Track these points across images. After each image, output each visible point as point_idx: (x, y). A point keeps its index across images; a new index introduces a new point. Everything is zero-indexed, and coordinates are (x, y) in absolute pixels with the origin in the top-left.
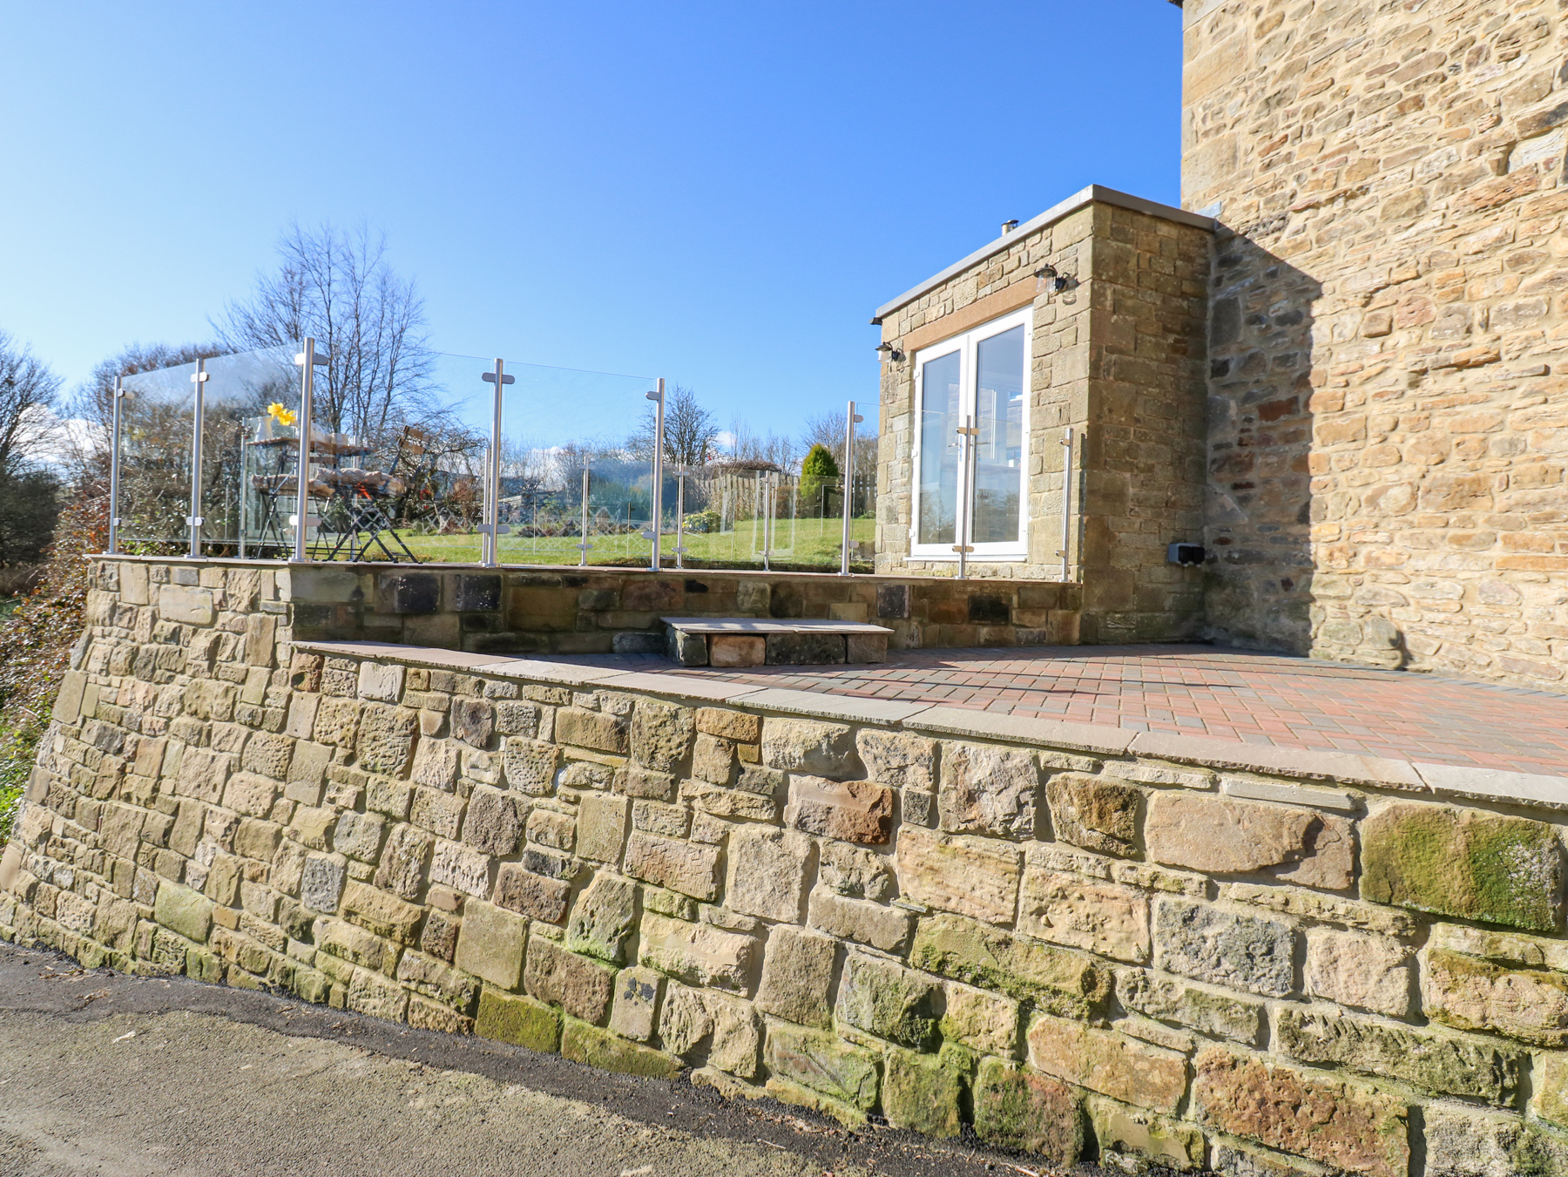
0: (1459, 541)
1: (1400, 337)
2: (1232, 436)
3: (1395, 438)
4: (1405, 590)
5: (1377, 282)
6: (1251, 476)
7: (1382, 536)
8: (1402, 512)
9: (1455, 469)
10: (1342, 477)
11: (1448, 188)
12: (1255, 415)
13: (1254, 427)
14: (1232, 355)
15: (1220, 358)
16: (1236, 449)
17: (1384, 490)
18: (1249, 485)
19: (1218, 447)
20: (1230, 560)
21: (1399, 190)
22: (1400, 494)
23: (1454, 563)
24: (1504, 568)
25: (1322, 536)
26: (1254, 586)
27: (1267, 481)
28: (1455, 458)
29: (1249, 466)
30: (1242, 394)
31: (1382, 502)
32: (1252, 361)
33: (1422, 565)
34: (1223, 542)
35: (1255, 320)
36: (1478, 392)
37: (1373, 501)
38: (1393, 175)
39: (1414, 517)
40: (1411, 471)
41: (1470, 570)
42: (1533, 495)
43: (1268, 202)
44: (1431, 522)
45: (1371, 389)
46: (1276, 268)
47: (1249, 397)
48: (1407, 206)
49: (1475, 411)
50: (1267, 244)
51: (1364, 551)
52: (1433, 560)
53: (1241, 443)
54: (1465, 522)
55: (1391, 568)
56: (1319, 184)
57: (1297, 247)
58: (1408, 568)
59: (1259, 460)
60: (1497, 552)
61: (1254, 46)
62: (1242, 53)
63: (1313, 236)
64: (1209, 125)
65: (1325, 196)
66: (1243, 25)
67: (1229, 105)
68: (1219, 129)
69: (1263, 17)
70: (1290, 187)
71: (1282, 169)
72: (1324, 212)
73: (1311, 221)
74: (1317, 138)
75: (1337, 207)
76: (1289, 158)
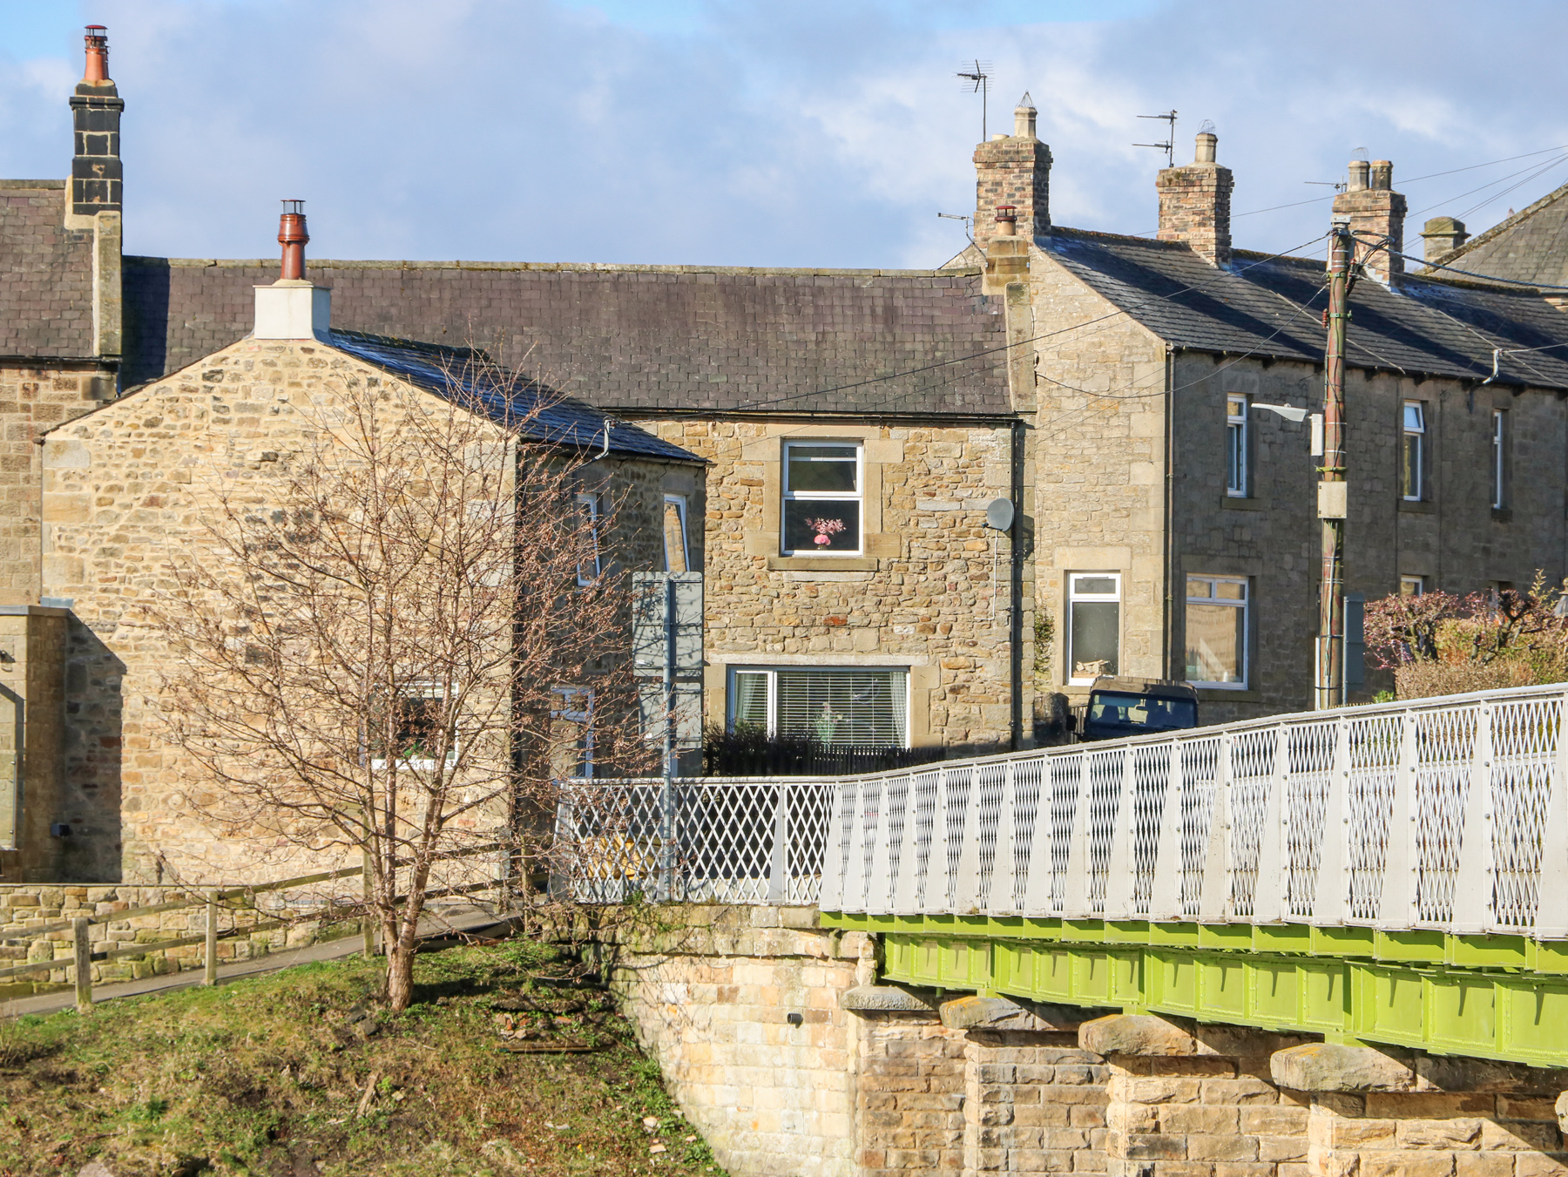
0: (204, 824)
1: (176, 715)
2: (83, 753)
3: (175, 769)
4: (181, 848)
6: (95, 780)
7: (170, 820)
8: (179, 807)
9: (201, 787)
10: (149, 786)
11: (199, 645)
12: (98, 742)
13: (98, 749)
14: (81, 700)
15: (73, 701)
16: (85, 762)
17: (170, 796)
18: (95, 786)
19: (73, 759)
20: (81, 833)
21: (177, 637)
22: (177, 799)
23: (202, 834)
25: (131, 822)
26: (98, 849)
27: (105, 785)
28: (201, 782)
29: (93, 773)
30: (89, 727)
31: (170, 802)
32: (95, 709)
33: (188, 836)
34: (77, 821)
35: (97, 683)
37: (165, 801)
39: (185, 811)
40: (182, 787)
41: (209, 839)
43: (105, 613)
44: (192, 814)
45: (163, 741)
46: (110, 657)
47: (93, 731)
48: (180, 646)
50: (103, 638)
51: (160, 828)
52: (193, 833)
53: (89, 759)
54: (206, 814)
55: (174, 837)
56: (135, 615)
57: (124, 647)
58: (182, 837)
59: (100, 771)
60: (220, 829)
61: (95, 509)
62: (86, 509)
63: (132, 644)
64: (63, 542)
65: (139, 623)
66: (87, 490)
67: (78, 537)
68: (71, 550)
69: (101, 494)
70: (118, 609)
71: (113, 596)
72: (138, 632)
73: (131, 635)
74: (134, 587)
75: (145, 631)
76: (117, 591)
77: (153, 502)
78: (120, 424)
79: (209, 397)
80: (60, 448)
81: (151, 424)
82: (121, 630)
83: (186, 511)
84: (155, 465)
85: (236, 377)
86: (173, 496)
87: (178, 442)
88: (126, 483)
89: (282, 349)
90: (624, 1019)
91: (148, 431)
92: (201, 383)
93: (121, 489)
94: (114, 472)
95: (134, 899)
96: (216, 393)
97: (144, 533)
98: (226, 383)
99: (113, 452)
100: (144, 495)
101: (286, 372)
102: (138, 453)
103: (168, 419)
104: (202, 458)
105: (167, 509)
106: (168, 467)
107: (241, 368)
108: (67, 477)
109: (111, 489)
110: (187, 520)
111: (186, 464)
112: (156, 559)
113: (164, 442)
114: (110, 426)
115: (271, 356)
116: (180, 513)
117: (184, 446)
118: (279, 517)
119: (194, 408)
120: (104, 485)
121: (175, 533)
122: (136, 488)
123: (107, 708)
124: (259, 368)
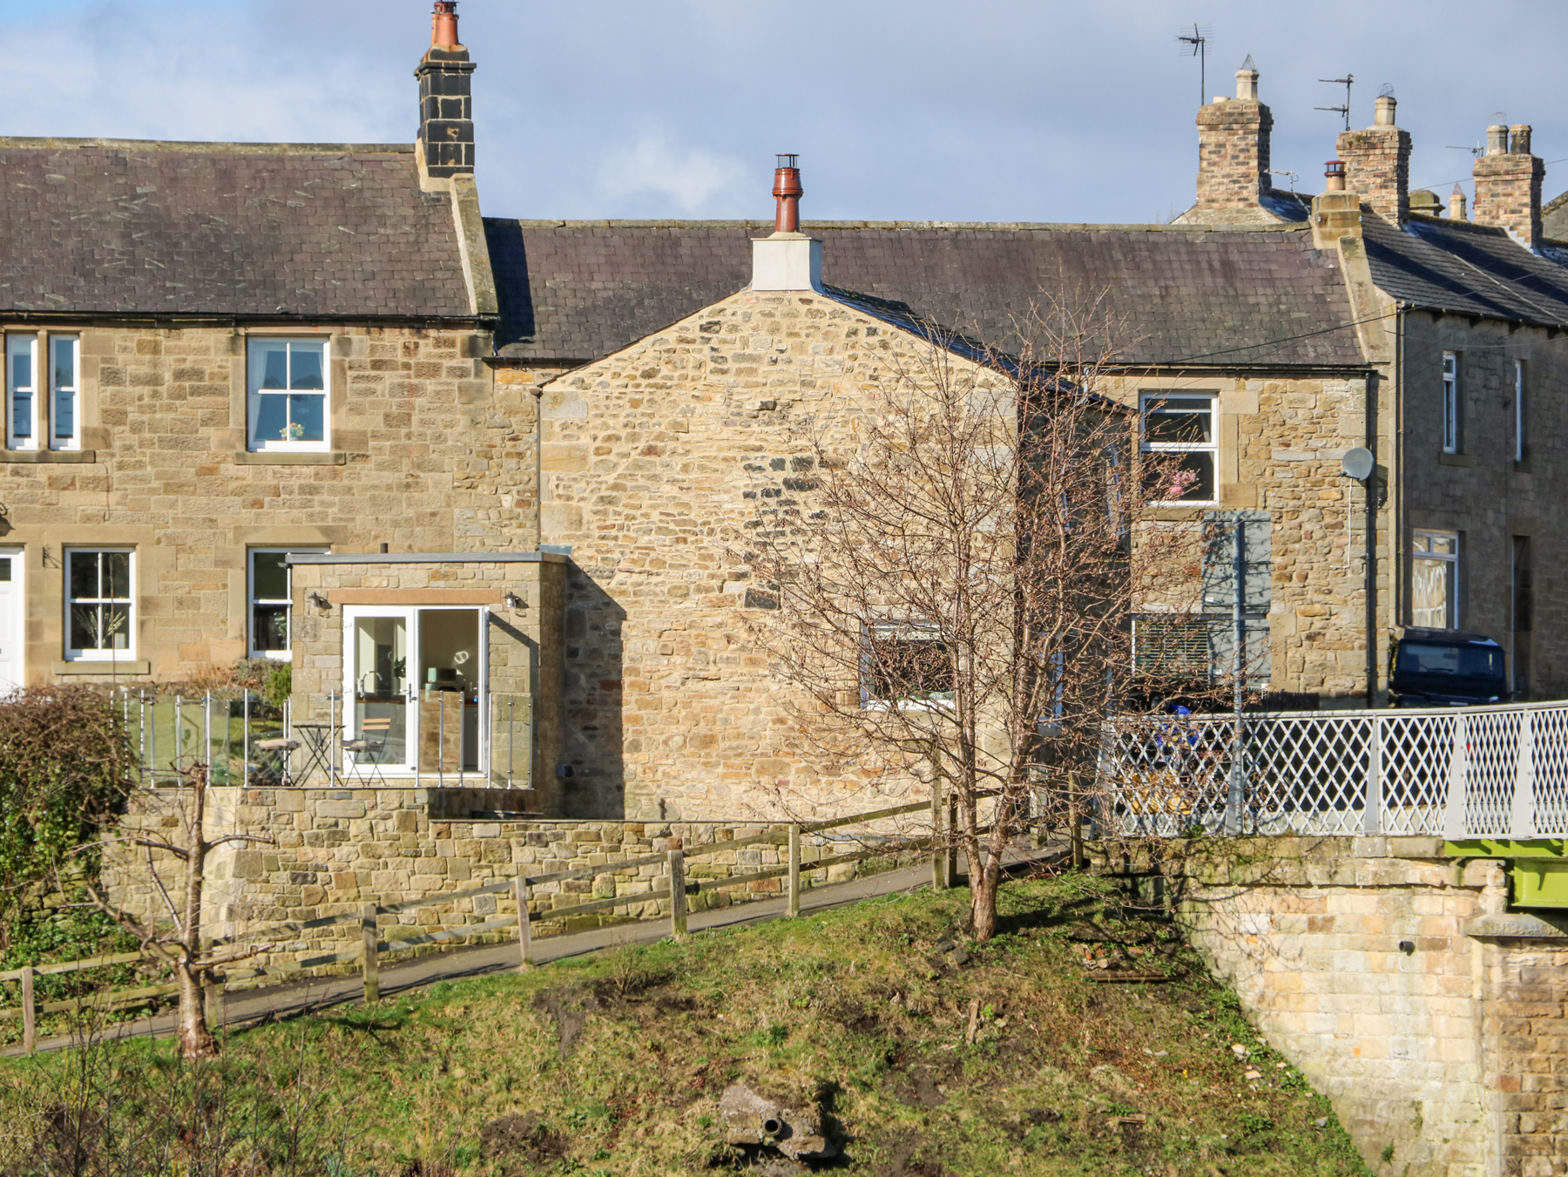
0: (705, 764)
1: (677, 659)
2: (583, 697)
3: (675, 711)
4: (682, 789)
5: (666, 626)
6: (595, 723)
7: (670, 761)
8: (680, 748)
9: (702, 729)
10: (649, 728)
11: (699, 590)
12: (597, 686)
13: (598, 692)
14: (580, 644)
15: (573, 646)
16: (585, 705)
17: (670, 738)
18: (595, 728)
19: (573, 702)
20: (583, 774)
21: (677, 582)
22: (678, 740)
23: (703, 775)
24: (724, 776)
25: (632, 762)
26: (599, 790)
27: (606, 727)
28: (702, 724)
29: (594, 716)
30: (588, 671)
31: (670, 743)
32: (594, 653)
33: (689, 776)
34: (578, 763)
35: (596, 628)
36: (712, 693)
37: (666, 742)
38: (673, 572)
39: (686, 752)
40: (683, 728)
41: (711, 779)
42: (735, 744)
43: (604, 559)
44: (693, 754)
45: (663, 682)
46: (609, 603)
47: (592, 675)
48: (680, 592)
49: (711, 702)
50: (602, 584)
51: (661, 769)
52: (694, 774)
53: (589, 702)
54: (708, 755)
55: (675, 778)
56: (634, 561)
57: (623, 593)
58: (683, 778)
59: (601, 714)
60: (721, 769)
61: (593, 459)
62: (584, 458)
63: (631, 589)
64: (561, 491)
65: (637, 569)
66: (585, 440)
67: (576, 486)
68: (569, 498)
69: (598, 443)
70: (616, 556)
71: (611, 543)
72: (636, 578)
73: (629, 581)
74: (632, 534)
75: (643, 577)
76: (616, 538)
77: (650, 451)
78: (617, 375)
79: (706, 348)
80: (557, 399)
81: (648, 375)
82: (620, 577)
83: (685, 460)
84: (652, 415)
85: (734, 328)
86: (671, 445)
87: (675, 392)
88: (623, 433)
89: (780, 300)
90: (1193, 950)
91: (645, 382)
92: (698, 334)
93: (618, 439)
94: (611, 422)
95: (686, 835)
96: (714, 343)
97: (642, 482)
98: (723, 334)
99: (610, 403)
100: (642, 445)
101: (784, 322)
102: (635, 404)
103: (665, 370)
104: (700, 408)
105: (665, 458)
106: (665, 417)
107: (738, 319)
108: (564, 427)
109: (609, 438)
110: (685, 468)
111: (684, 412)
112: (654, 507)
113: (660, 393)
114: (607, 377)
115: (769, 307)
116: (678, 463)
117: (682, 396)
118: (778, 465)
119: (692, 358)
120: (602, 434)
121: (673, 481)
122: (634, 437)
123: (606, 653)
124: (756, 319)
